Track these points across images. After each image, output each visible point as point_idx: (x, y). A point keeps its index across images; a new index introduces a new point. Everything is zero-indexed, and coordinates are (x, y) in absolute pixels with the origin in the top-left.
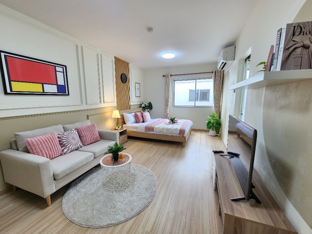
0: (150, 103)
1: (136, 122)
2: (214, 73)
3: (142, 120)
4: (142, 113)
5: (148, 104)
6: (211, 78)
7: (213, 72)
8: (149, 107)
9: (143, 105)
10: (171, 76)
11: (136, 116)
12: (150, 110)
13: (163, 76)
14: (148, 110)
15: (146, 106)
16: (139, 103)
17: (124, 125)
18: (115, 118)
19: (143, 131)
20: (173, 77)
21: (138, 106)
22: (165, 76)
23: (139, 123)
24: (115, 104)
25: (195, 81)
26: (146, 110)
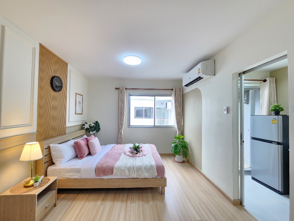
0: (97, 122)
1: (77, 157)
2: (174, 90)
3: (87, 152)
4: (87, 140)
5: (94, 123)
6: (170, 95)
7: (172, 90)
8: (96, 127)
9: (87, 126)
10: (126, 89)
11: (77, 147)
12: (97, 132)
13: (116, 88)
14: (94, 132)
15: (91, 127)
16: (80, 123)
17: (50, 168)
18: (29, 162)
19: (93, 175)
20: (128, 91)
21: (79, 127)
22: (119, 89)
23: (82, 157)
24: (34, 129)
25: (154, 97)
26: (91, 133)
